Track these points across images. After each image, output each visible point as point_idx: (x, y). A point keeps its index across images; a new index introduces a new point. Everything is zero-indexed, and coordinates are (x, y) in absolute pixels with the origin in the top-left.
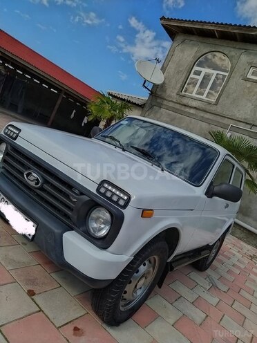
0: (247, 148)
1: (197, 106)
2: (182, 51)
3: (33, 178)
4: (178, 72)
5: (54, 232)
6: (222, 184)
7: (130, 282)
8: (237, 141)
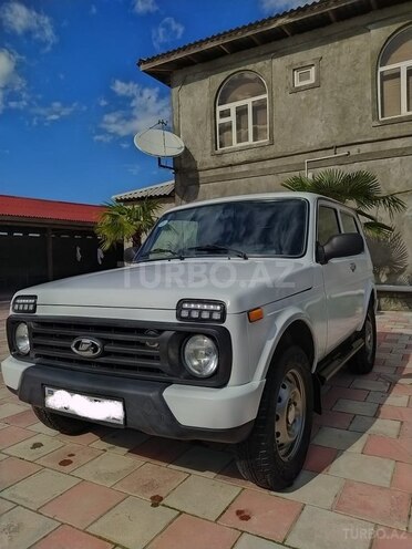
0: (343, 181)
1: (248, 159)
2: (190, 94)
3: (86, 346)
4: (199, 125)
5: (149, 398)
6: (331, 239)
7: (278, 418)
8: (326, 178)
